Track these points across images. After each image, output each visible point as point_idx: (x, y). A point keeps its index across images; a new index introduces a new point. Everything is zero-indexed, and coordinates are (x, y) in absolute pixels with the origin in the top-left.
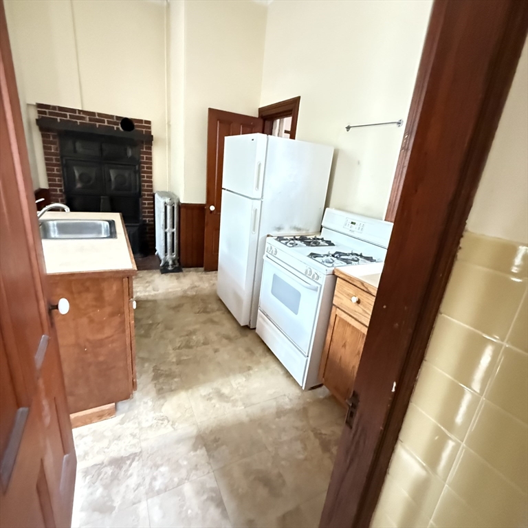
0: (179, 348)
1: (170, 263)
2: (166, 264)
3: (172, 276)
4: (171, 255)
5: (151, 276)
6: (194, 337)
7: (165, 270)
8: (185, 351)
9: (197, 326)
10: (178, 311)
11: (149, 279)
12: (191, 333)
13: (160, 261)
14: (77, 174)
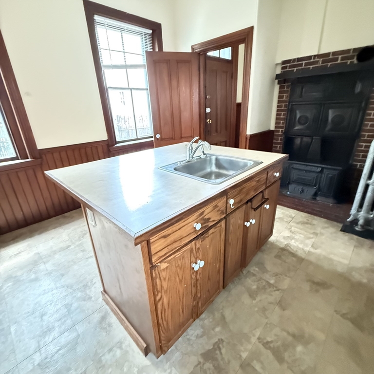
0: (266, 344)
1: (361, 222)
2: (355, 221)
3: (352, 239)
4: (368, 213)
5: (324, 228)
6: (299, 348)
7: (349, 228)
8: (268, 355)
9: (321, 336)
10: (317, 291)
11: (319, 230)
12: (299, 338)
13: (349, 216)
14: (298, 116)
